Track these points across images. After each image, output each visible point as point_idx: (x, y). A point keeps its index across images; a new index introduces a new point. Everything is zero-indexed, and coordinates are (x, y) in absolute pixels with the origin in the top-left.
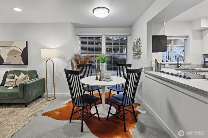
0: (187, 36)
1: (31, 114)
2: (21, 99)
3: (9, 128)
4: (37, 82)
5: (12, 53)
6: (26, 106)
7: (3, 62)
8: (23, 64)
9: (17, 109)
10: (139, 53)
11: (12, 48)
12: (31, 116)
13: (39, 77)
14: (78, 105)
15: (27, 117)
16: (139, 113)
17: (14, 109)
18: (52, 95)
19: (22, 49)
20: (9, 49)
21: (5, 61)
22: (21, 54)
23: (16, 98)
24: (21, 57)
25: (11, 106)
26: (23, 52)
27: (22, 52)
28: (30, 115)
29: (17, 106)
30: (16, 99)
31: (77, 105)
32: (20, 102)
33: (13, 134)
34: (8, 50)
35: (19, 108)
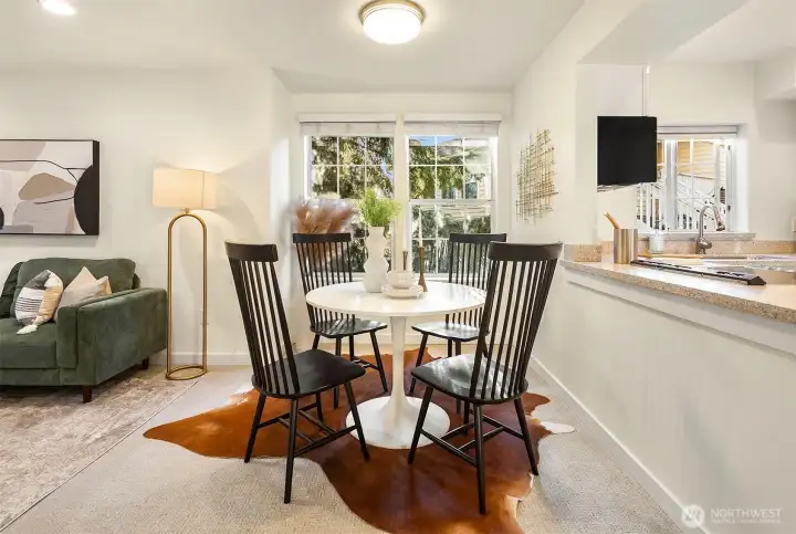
0: (738, 127)
1: (106, 430)
2: (66, 369)
3: (8, 482)
4: (134, 305)
5: (38, 188)
6: (87, 400)
7: (2, 224)
8: (79, 230)
9: (52, 409)
10: (546, 189)
11: (37, 169)
12: (103, 438)
13: (143, 284)
14: (275, 391)
15: (89, 441)
16: (543, 432)
17: (38, 409)
18: (195, 357)
19: (78, 174)
20: (27, 170)
21: (8, 222)
22: (72, 193)
23: (45, 366)
24: (71, 204)
25: (25, 400)
26: (79, 183)
27: (75, 184)
28: (98, 436)
29: (52, 397)
30: (44, 369)
31: (271, 389)
32: (62, 382)
33: (26, 508)
34: (20, 177)
35: (57, 407)
